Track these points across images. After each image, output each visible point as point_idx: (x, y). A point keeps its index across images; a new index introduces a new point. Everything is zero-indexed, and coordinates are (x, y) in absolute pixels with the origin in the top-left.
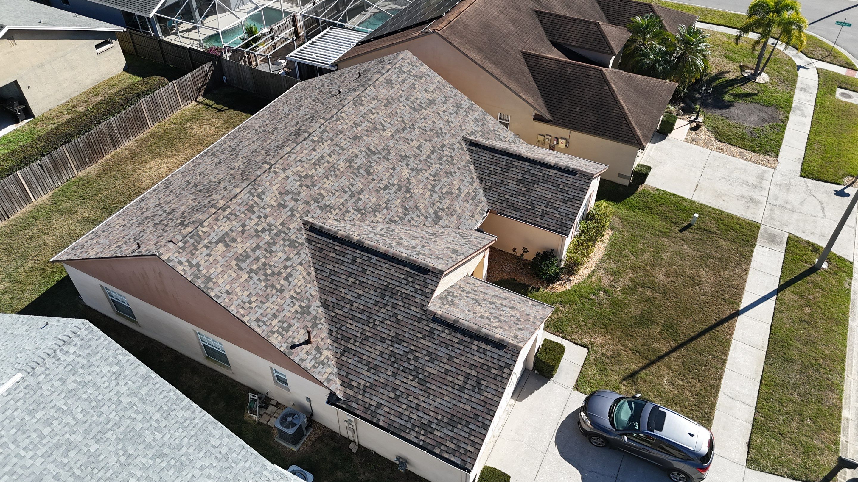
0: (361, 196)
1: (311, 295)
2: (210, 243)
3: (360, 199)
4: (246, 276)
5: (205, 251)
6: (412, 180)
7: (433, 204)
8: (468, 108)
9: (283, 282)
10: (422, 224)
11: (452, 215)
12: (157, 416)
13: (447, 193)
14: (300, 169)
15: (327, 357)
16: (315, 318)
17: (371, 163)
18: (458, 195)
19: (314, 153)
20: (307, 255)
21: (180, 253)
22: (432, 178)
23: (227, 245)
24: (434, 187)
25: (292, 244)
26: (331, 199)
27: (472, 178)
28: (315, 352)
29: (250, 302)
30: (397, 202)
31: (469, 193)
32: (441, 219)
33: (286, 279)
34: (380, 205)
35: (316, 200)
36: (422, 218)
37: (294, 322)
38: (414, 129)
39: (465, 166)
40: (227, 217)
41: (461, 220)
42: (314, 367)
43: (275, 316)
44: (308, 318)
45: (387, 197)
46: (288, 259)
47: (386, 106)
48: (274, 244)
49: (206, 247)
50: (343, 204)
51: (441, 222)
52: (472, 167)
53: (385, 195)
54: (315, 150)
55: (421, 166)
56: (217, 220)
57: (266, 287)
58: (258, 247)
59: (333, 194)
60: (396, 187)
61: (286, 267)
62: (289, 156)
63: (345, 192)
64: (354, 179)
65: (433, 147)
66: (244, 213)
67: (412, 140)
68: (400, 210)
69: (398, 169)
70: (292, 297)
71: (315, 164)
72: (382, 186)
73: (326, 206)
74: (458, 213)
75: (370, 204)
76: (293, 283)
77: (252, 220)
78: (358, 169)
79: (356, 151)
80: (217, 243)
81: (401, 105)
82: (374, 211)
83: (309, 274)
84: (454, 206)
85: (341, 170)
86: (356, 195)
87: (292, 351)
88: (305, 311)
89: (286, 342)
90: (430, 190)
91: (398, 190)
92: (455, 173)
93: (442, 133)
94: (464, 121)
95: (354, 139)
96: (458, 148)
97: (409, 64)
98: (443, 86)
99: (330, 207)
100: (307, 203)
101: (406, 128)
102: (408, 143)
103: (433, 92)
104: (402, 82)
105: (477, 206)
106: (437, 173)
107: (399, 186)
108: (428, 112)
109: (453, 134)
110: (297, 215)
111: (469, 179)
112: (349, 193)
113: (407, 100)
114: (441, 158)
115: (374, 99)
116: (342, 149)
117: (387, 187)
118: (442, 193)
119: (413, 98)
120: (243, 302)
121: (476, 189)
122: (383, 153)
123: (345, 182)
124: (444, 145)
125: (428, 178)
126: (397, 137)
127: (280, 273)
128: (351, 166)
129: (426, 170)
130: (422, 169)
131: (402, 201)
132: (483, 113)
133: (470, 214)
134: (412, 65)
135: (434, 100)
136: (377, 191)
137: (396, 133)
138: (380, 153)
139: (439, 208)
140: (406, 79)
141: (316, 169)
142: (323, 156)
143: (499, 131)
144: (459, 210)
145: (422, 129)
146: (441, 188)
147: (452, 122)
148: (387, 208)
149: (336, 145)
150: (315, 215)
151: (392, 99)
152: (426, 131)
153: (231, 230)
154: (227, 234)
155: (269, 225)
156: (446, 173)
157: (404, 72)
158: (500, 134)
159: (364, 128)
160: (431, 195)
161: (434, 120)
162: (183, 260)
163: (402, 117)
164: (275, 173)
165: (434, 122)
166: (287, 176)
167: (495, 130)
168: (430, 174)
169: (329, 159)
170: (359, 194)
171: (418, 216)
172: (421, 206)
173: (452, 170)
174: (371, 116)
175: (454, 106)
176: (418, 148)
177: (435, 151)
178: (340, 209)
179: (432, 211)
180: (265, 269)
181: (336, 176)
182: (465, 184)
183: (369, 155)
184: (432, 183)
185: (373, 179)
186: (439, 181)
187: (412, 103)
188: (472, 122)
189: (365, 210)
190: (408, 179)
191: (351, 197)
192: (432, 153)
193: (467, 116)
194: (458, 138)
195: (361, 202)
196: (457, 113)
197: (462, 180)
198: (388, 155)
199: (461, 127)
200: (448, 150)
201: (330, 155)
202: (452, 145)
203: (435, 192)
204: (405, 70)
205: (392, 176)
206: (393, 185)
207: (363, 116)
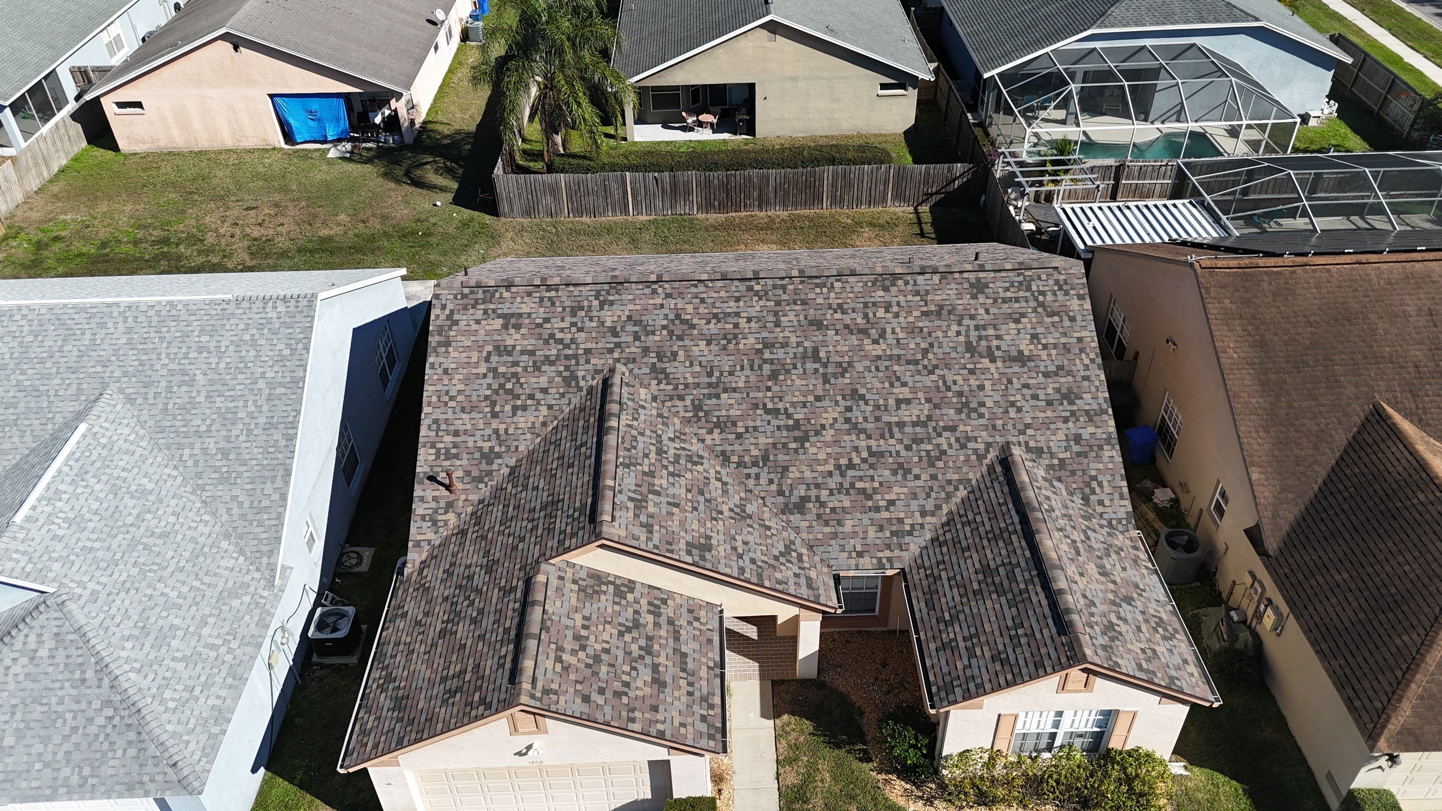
0: (724, 396)
1: (517, 447)
2: (494, 311)
3: (718, 397)
4: (482, 370)
5: (479, 314)
6: (828, 435)
7: (818, 486)
9: (508, 408)
10: (762, 494)
11: (827, 524)
13: (863, 491)
14: (690, 308)
15: (446, 522)
16: (489, 473)
17: (795, 367)
18: (877, 509)
19: (732, 304)
20: (569, 404)
21: (455, 298)
22: (865, 454)
23: (505, 327)
24: (851, 466)
25: (570, 380)
26: (681, 369)
27: (938, 507)
28: (442, 504)
29: (452, 398)
30: (762, 440)
31: (901, 521)
32: (802, 513)
33: (515, 409)
34: (734, 424)
35: (660, 357)
36: (774, 487)
37: (465, 456)
38: (931, 372)
39: (949, 482)
40: (541, 299)
41: (833, 542)
43: (456, 433)
44: (484, 466)
45: (758, 423)
46: (545, 391)
47: (924, 314)
48: (552, 363)
49: (485, 312)
50: (687, 386)
51: (795, 518)
53: (760, 419)
54: (738, 300)
55: (870, 426)
56: (529, 294)
57: (486, 398)
58: (532, 353)
59: (691, 364)
60: (791, 422)
61: (531, 397)
62: (696, 286)
63: (710, 374)
64: (742, 368)
65: (929, 418)
66: (564, 308)
67: (904, 384)
68: (755, 452)
69: (826, 403)
70: (496, 431)
71: (715, 316)
72: (770, 406)
73: (663, 371)
74: (841, 529)
75: (724, 413)
76: (515, 419)
77: (563, 320)
78: (765, 361)
79: (793, 340)
80: (499, 316)
81: (955, 328)
82: (717, 425)
83: (544, 424)
84: (848, 516)
85: (741, 346)
86: (717, 388)
88: (489, 457)
90: (838, 467)
91: (788, 428)
92: (917, 477)
93: (975, 410)
94: (1046, 424)
95: (811, 323)
96: (975, 451)
97: (1057, 282)
98: (1082, 350)
99: (667, 376)
100: (646, 350)
101: (916, 362)
102: (892, 385)
103: (1045, 347)
104: (1005, 301)
105: (888, 547)
106: (881, 454)
107: (797, 425)
108: (992, 367)
109: (994, 427)
110: (616, 355)
111: (930, 505)
112: (714, 380)
113: (977, 328)
114: (921, 441)
115: (917, 293)
116: (777, 324)
117: (776, 412)
118: (852, 485)
119: (991, 332)
120: (447, 392)
121: (922, 526)
122: (831, 370)
123: (726, 363)
124: (953, 429)
125: (856, 449)
126: (883, 364)
127: (518, 397)
128: (759, 351)
129: (869, 437)
130: (864, 431)
131: (774, 445)
132: (1108, 441)
133: (859, 548)
134: (1060, 289)
135: (1030, 359)
136: (756, 406)
137: (890, 358)
138: (825, 365)
139: (818, 498)
140: (1017, 300)
141: (708, 323)
142: (738, 314)
143: (1100, 484)
144: (848, 526)
145: (945, 382)
146: (861, 479)
147: (1019, 410)
148: (739, 436)
149: (776, 314)
150: (636, 371)
151: (950, 312)
152: (948, 389)
153: (529, 315)
154: (520, 315)
155: (573, 340)
156: (901, 465)
157: (1029, 289)
158: (1098, 490)
159: (847, 319)
160: (830, 474)
161: (988, 384)
162: (450, 306)
163: (931, 345)
164: (654, 292)
165: (981, 387)
166: (662, 306)
167: (1094, 478)
168: (869, 448)
169: (742, 322)
170: (725, 391)
171: (771, 482)
172: (794, 473)
173: (916, 471)
174: (881, 313)
175: (1058, 390)
176: (899, 402)
177: (924, 425)
178: (676, 388)
179: (803, 493)
180: (509, 380)
181: (724, 348)
182: (914, 505)
183: (804, 357)
184: (856, 461)
185: (769, 389)
186: (872, 466)
187: (980, 338)
188: (1061, 436)
189: (707, 413)
190: (823, 427)
191: (710, 385)
192: (914, 424)
193: (1066, 420)
194: (998, 439)
195: (714, 401)
196: (1049, 403)
197: (915, 496)
198: (835, 376)
199: (1028, 426)
200: (953, 440)
201: (749, 320)
202: (969, 439)
203: (843, 475)
204: (1034, 288)
205: (804, 405)
206: (789, 416)
207: (866, 305)
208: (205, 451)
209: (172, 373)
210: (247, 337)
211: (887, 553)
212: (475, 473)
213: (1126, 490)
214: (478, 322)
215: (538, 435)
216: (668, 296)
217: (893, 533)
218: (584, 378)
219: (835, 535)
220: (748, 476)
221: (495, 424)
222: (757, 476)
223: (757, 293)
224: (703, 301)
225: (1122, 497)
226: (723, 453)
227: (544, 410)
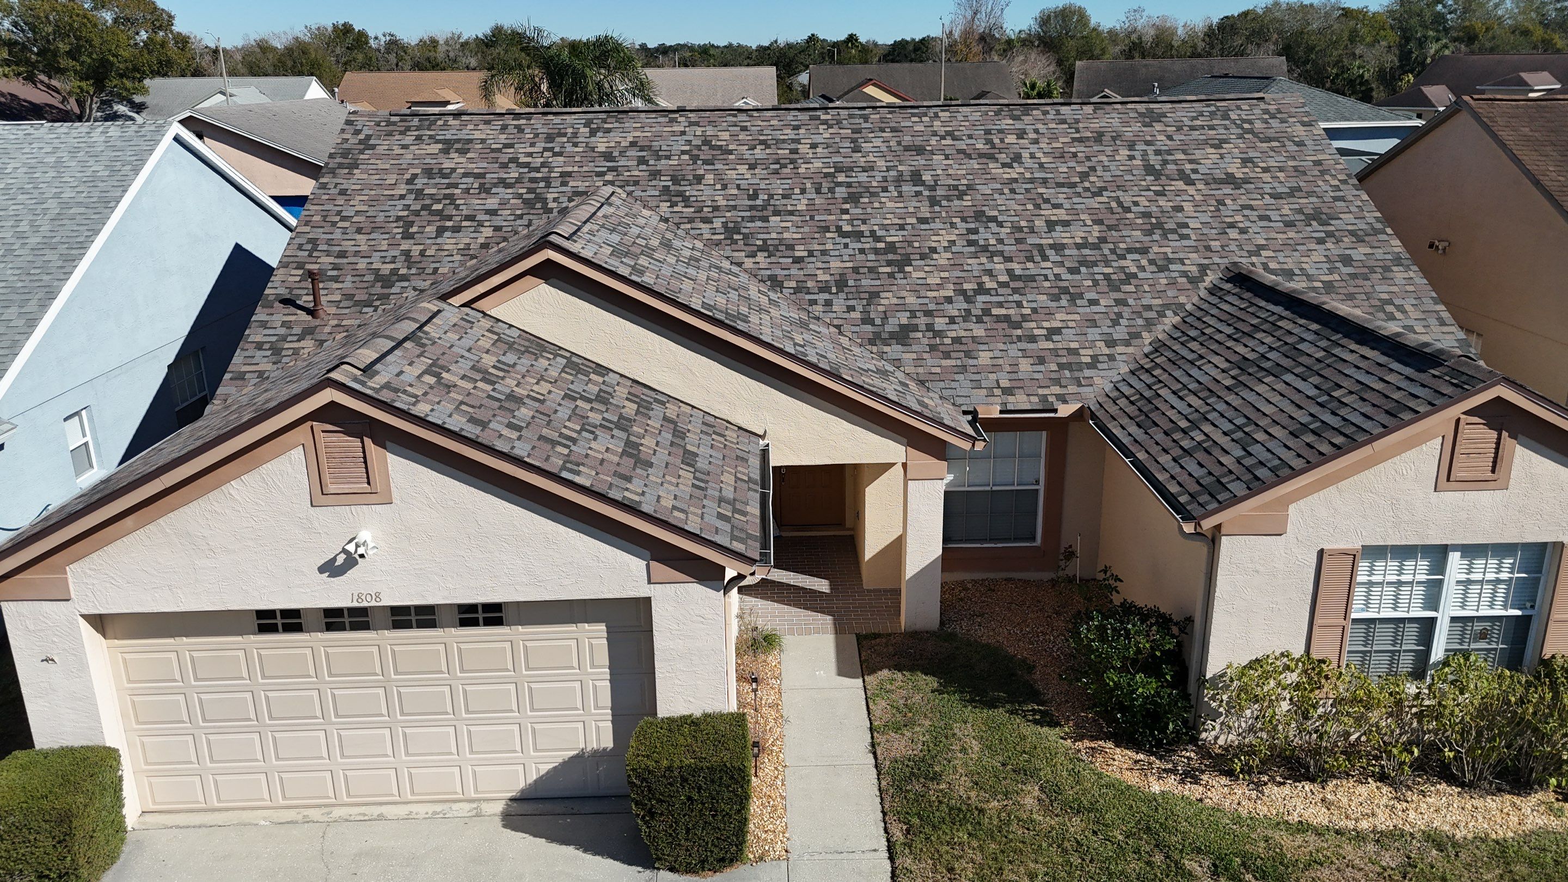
0: (772, 219)
1: (436, 270)
2: (431, 137)
3: (765, 219)
4: (402, 189)
5: (408, 140)
6: (942, 258)
7: (928, 313)
8: (1352, 233)
9: (431, 229)
10: (836, 322)
11: (947, 355)
13: (1007, 318)
14: (725, 135)
15: (297, 351)
16: (385, 297)
17: (885, 190)
18: (1033, 339)
19: (788, 131)
20: (529, 226)
21: (378, 124)
22: (1004, 278)
23: (446, 151)
24: (981, 290)
26: (708, 191)
27: (1135, 336)
28: (297, 330)
29: (344, 219)
30: (835, 264)
31: (1073, 352)
32: (904, 343)
33: (442, 230)
34: (791, 247)
35: (675, 180)
36: (856, 315)
37: (349, 278)
38: (1098, 194)
39: (1149, 308)
40: (504, 128)
41: (960, 377)
42: (259, 346)
43: (342, 255)
44: (378, 289)
45: (829, 246)
46: (493, 213)
47: (1074, 139)
48: (507, 186)
49: (418, 138)
50: (716, 208)
51: (894, 350)
52: (1171, 319)
53: (831, 241)
54: (796, 128)
55: (1009, 249)
56: (487, 122)
57: (399, 218)
58: (481, 176)
59: (725, 187)
60: (882, 245)
61: (470, 218)
62: (735, 116)
63: (755, 196)
64: (803, 191)
65: (1103, 240)
66: (536, 135)
67: (1057, 206)
68: (822, 277)
69: (937, 225)
70: (407, 253)
71: (763, 142)
72: (847, 228)
73: (681, 194)
74: (971, 362)
75: (774, 235)
76: (439, 240)
77: (532, 145)
78: (839, 184)
79: (881, 163)
80: (438, 142)
81: (1124, 152)
82: (764, 248)
83: (485, 246)
84: (984, 347)
85: (801, 171)
87: (277, 304)
88: (389, 280)
89: (291, 289)
90: (963, 292)
91: (876, 251)
92: (1093, 302)
93: (1174, 231)
94: (1292, 246)
95: (907, 149)
96: (1184, 274)
97: (1266, 112)
98: (1323, 173)
99: (686, 201)
100: (655, 174)
101: (1073, 185)
102: (1038, 207)
103: (1266, 170)
104: (1193, 128)
105: (1057, 382)
106: (1032, 278)
107: (891, 247)
108: (1191, 190)
109: (1208, 248)
110: (609, 177)
111: (1120, 333)
112: (759, 202)
113: (1158, 152)
114: (1095, 264)
115: (1064, 122)
116: (857, 150)
117: (858, 235)
118: (987, 312)
119: (1180, 156)
120: (338, 213)
121: (1111, 358)
122: (940, 192)
123: (778, 186)
124: (1144, 251)
125: (990, 273)
126: (1020, 188)
127: (450, 218)
128: (832, 175)
129: (1009, 259)
130: (1001, 253)
131: (856, 270)
132: (1397, 261)
133: (1005, 383)
134: (1273, 117)
135: (1247, 181)
136: (827, 229)
137: (1032, 180)
138: (932, 188)
139: (930, 327)
140: (1212, 128)
141: (753, 148)
142: (798, 141)
143: (1400, 308)
144: (984, 358)
145: (1120, 204)
146: (1000, 305)
147: (1243, 231)
148: (798, 260)
149: (854, 141)
150: (638, 193)
151: (1114, 139)
152: (1128, 210)
153: (483, 141)
154: (470, 141)
155: (543, 165)
156: (1065, 291)
157: (1226, 117)
158: (1398, 315)
159: (961, 145)
160: (949, 300)
161: (1188, 207)
162: (366, 131)
163: (1093, 169)
164: (673, 121)
165: (1179, 209)
166: (683, 133)
167: (1390, 302)
168: (1010, 272)
169: (804, 149)
170: (777, 213)
171: (851, 309)
172: (888, 299)
173: (1092, 295)
174: (1011, 139)
175: (1300, 211)
176: (1051, 225)
177: (1095, 247)
178: (700, 210)
179: (904, 321)
180: (439, 201)
181: (776, 172)
182: (1093, 334)
183: (899, 180)
184: (990, 284)
185: (846, 212)
186: (1015, 291)
187: (1165, 162)
188: (1317, 256)
189: (746, 236)
190: (933, 250)
191: (752, 208)
192: (1079, 246)
193: (1321, 241)
194: (1216, 260)
195: (759, 224)
196: (1289, 224)
197: (1093, 323)
198: (948, 198)
199: (1260, 248)
200: (1144, 262)
201: (814, 146)
202: (1170, 261)
203: (968, 300)
204: (1233, 116)
205: (902, 227)
206: (878, 239)
207: (988, 132)
210: (50, 160)
211: (1056, 390)
212: (361, 296)
213: (1446, 315)
214: (405, 147)
215: (473, 257)
216: (691, 124)
217: (1061, 366)
218: (555, 200)
219: (963, 369)
220: (814, 302)
221: (405, 245)
222: (828, 303)
223: (825, 122)
224: (744, 129)
225: (1442, 323)
226: (773, 278)
227: (488, 232)
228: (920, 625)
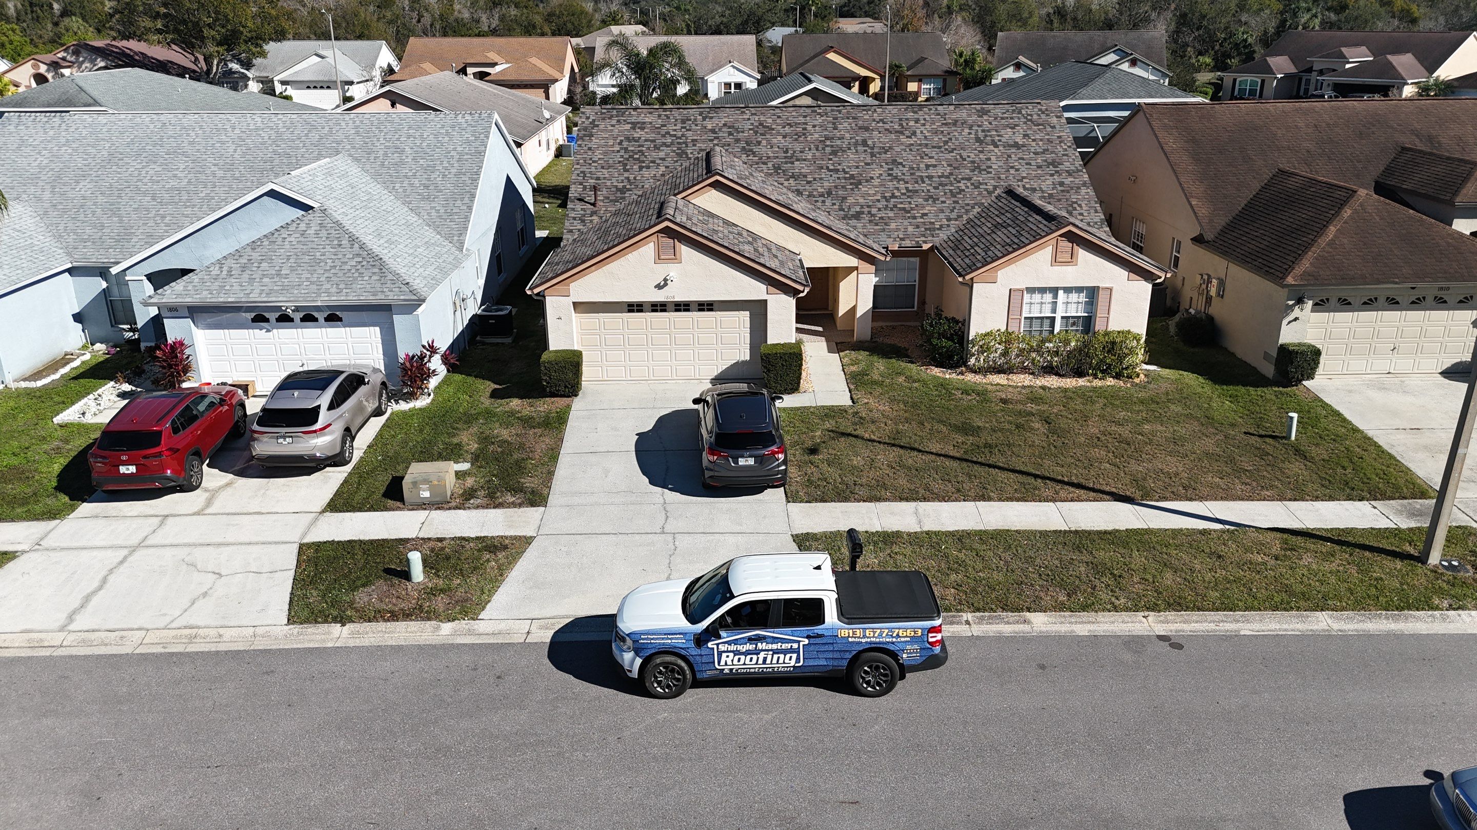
0: (797, 163)
3: (792, 163)
4: (617, 148)
5: (614, 122)
6: (876, 182)
7: (869, 206)
8: (1067, 171)
9: (636, 167)
10: (827, 210)
11: (877, 224)
12: (454, 171)
13: (904, 209)
14: (770, 121)
15: (591, 221)
16: (624, 198)
18: (915, 218)
19: (801, 119)
20: (681, 165)
21: (596, 113)
22: (904, 191)
23: (633, 128)
24: (893, 196)
25: (682, 154)
26: (764, 149)
27: (960, 216)
28: (588, 212)
29: (594, 162)
30: (826, 184)
31: (933, 223)
32: (858, 219)
33: (641, 168)
34: (805, 176)
35: (748, 143)
36: (836, 207)
37: (604, 189)
38: (952, 152)
39: (968, 205)
40: (659, 116)
41: (882, 233)
42: (574, 219)
43: (598, 179)
44: (619, 195)
46: (663, 159)
47: (943, 124)
48: (668, 146)
49: (618, 121)
50: (768, 158)
51: (853, 222)
52: (977, 209)
53: (824, 174)
54: (805, 117)
55: (907, 178)
56: (650, 113)
57: (620, 162)
58: (653, 141)
59: (772, 147)
60: (848, 176)
61: (653, 162)
62: (774, 110)
63: (786, 152)
64: (810, 149)
65: (951, 174)
66: (676, 120)
67: (931, 157)
68: (820, 190)
69: (874, 166)
70: (628, 178)
71: (789, 124)
72: (831, 167)
73: (751, 150)
74: (887, 227)
75: (797, 171)
76: (642, 173)
77: (675, 125)
78: (827, 146)
79: (847, 135)
80: (628, 123)
81: (967, 131)
82: (793, 176)
83: (663, 175)
84: (893, 221)
85: (808, 139)
86: (791, 160)
87: (576, 201)
88: (623, 190)
89: (580, 194)
90: (885, 197)
91: (845, 178)
92: (943, 202)
93: (985, 170)
94: (1038, 177)
95: (860, 128)
96: (986, 190)
97: (1040, 110)
98: (1061, 142)
99: (754, 153)
100: (738, 141)
101: (940, 147)
102: (922, 158)
103: (1034, 140)
104: (1002, 118)
105: (924, 236)
106: (917, 191)
107: (852, 177)
108: (996, 150)
109: (999, 178)
110: (715, 142)
111: (953, 215)
112: (789, 155)
113: (983, 131)
114: (946, 185)
115: (938, 114)
116: (835, 128)
117: (837, 171)
118: (895, 206)
119: (994, 133)
120: (591, 159)
121: (948, 226)
122: (876, 150)
123: (798, 147)
124: (969, 179)
125: (897, 189)
126: (915, 148)
127: (644, 162)
128: (824, 141)
129: (907, 183)
130: (903, 180)
131: (836, 187)
132: (1084, 184)
133: (901, 236)
134: (1043, 113)
135: (1023, 146)
136: (822, 168)
137: (920, 145)
138: (872, 148)
139: (869, 212)
140: (1012, 118)
141: (784, 127)
142: (806, 124)
143: (1080, 206)
144: (893, 226)
145: (961, 157)
146: (901, 203)
147: (1017, 170)
148: (809, 182)
149: (834, 124)
150: (730, 150)
151: (962, 124)
152: (965, 160)
153: (651, 123)
154: (644, 123)
155: (683, 135)
156: (931, 197)
157: (1020, 112)
158: (1078, 208)
159: (887, 126)
160: (878, 201)
161: (993, 158)
162: (592, 118)
163: (950, 139)
164: (743, 112)
165: (989, 159)
166: (749, 119)
167: (1076, 203)
168: (907, 188)
169: (809, 128)
170: (798, 160)
171: (834, 204)
172: (851, 200)
173: (943, 199)
174: (912, 123)
175: (1046, 161)
176: (928, 167)
177: (947, 177)
178: (761, 158)
179: (858, 210)
180: (636, 154)
181: (796, 140)
182: (942, 216)
183: (856, 144)
184: (897, 194)
185: (831, 159)
186: (909, 197)
187: (986, 136)
188: (1049, 182)
189: (784, 171)
190: (872, 178)
191: (786, 157)
192: (939, 177)
193: (1052, 175)
194: (1002, 183)
195: (790, 165)
196: (1039, 167)
197: (942, 211)
198: (880, 153)
199: (1024, 178)
200: (969, 184)
201: (814, 126)
202: (981, 184)
203: (887, 201)
204: (1024, 112)
205: (857, 167)
206: (846, 173)
207: (901, 120)
208: (411, 185)
209: (388, 147)
210: (443, 131)
211: (923, 239)
212: (612, 198)
213: (1099, 208)
214: (613, 126)
215: (659, 180)
216: (752, 114)
217: (926, 229)
218: (691, 153)
219: (884, 230)
220: (817, 201)
221: (626, 175)
222: (823, 202)
223: (819, 114)
224: (779, 117)
225: (1096, 212)
226: (798, 190)
227: (663, 169)
228: (862, 338)
